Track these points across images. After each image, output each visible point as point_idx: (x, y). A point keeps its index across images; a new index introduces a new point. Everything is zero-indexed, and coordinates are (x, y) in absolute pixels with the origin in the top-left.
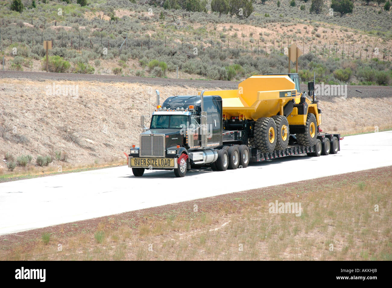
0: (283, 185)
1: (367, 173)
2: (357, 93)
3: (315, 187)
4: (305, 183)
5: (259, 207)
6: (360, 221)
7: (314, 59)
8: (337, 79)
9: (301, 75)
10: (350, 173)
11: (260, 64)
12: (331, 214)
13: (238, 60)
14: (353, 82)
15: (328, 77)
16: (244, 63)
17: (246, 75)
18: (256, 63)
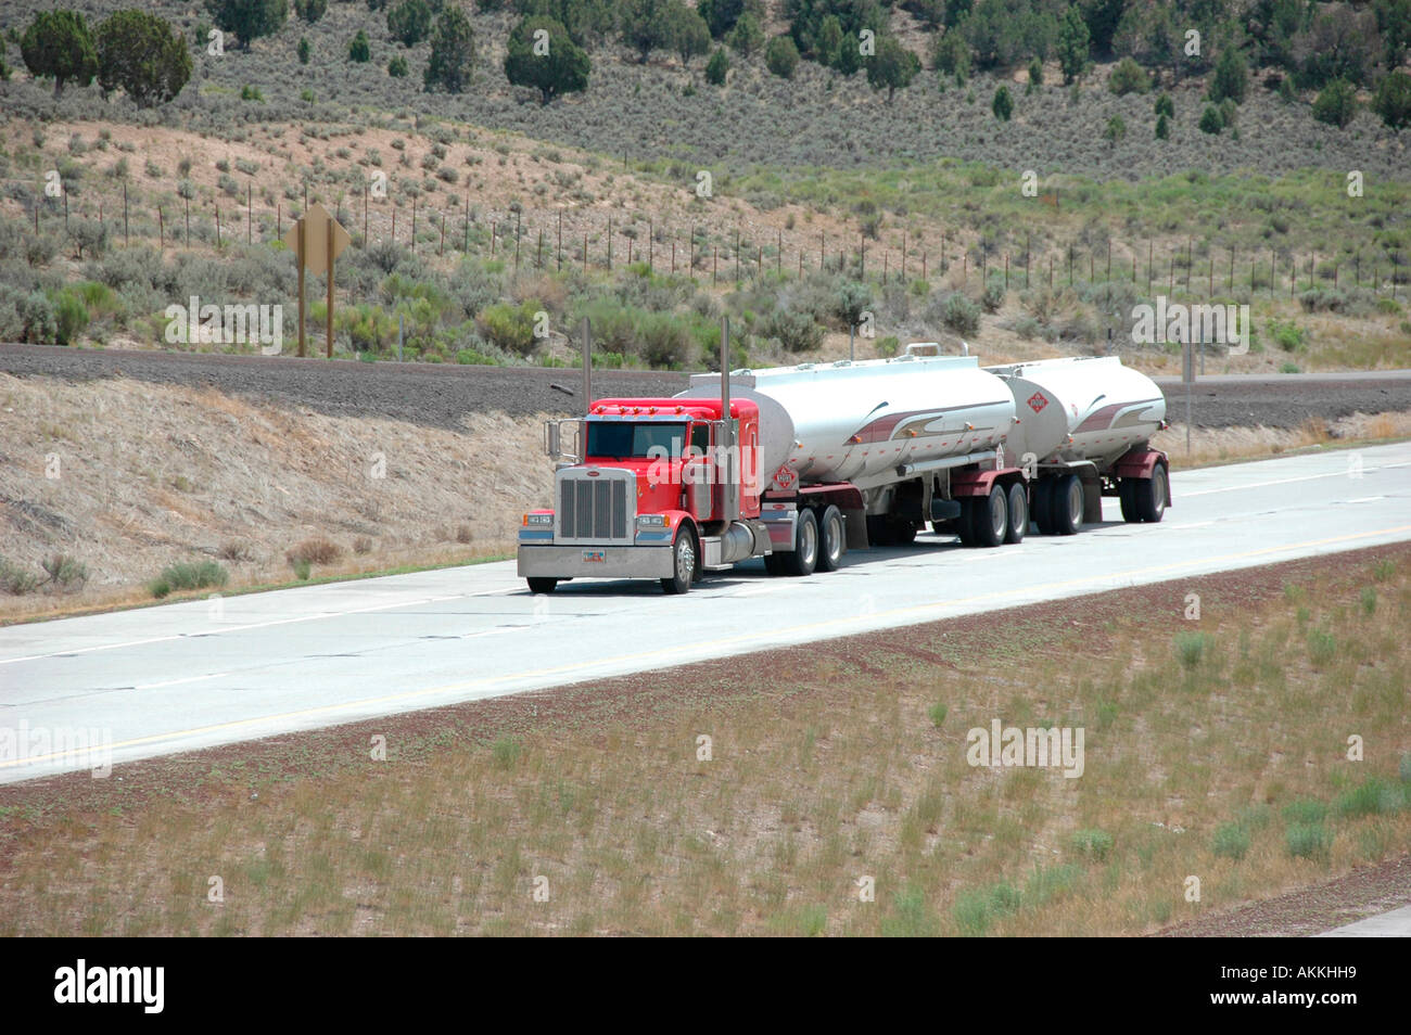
0: (203, 753)
1: (536, 701)
2: (557, 395)
3: (328, 758)
4: (289, 744)
5: (92, 842)
6: (483, 889)
7: (402, 264)
8: (491, 344)
9: (353, 326)
10: (474, 704)
11: (190, 284)
12: (375, 864)
13: (100, 266)
14: (552, 355)
15: (454, 333)
16: (126, 276)
17: (132, 323)
18: (174, 279)
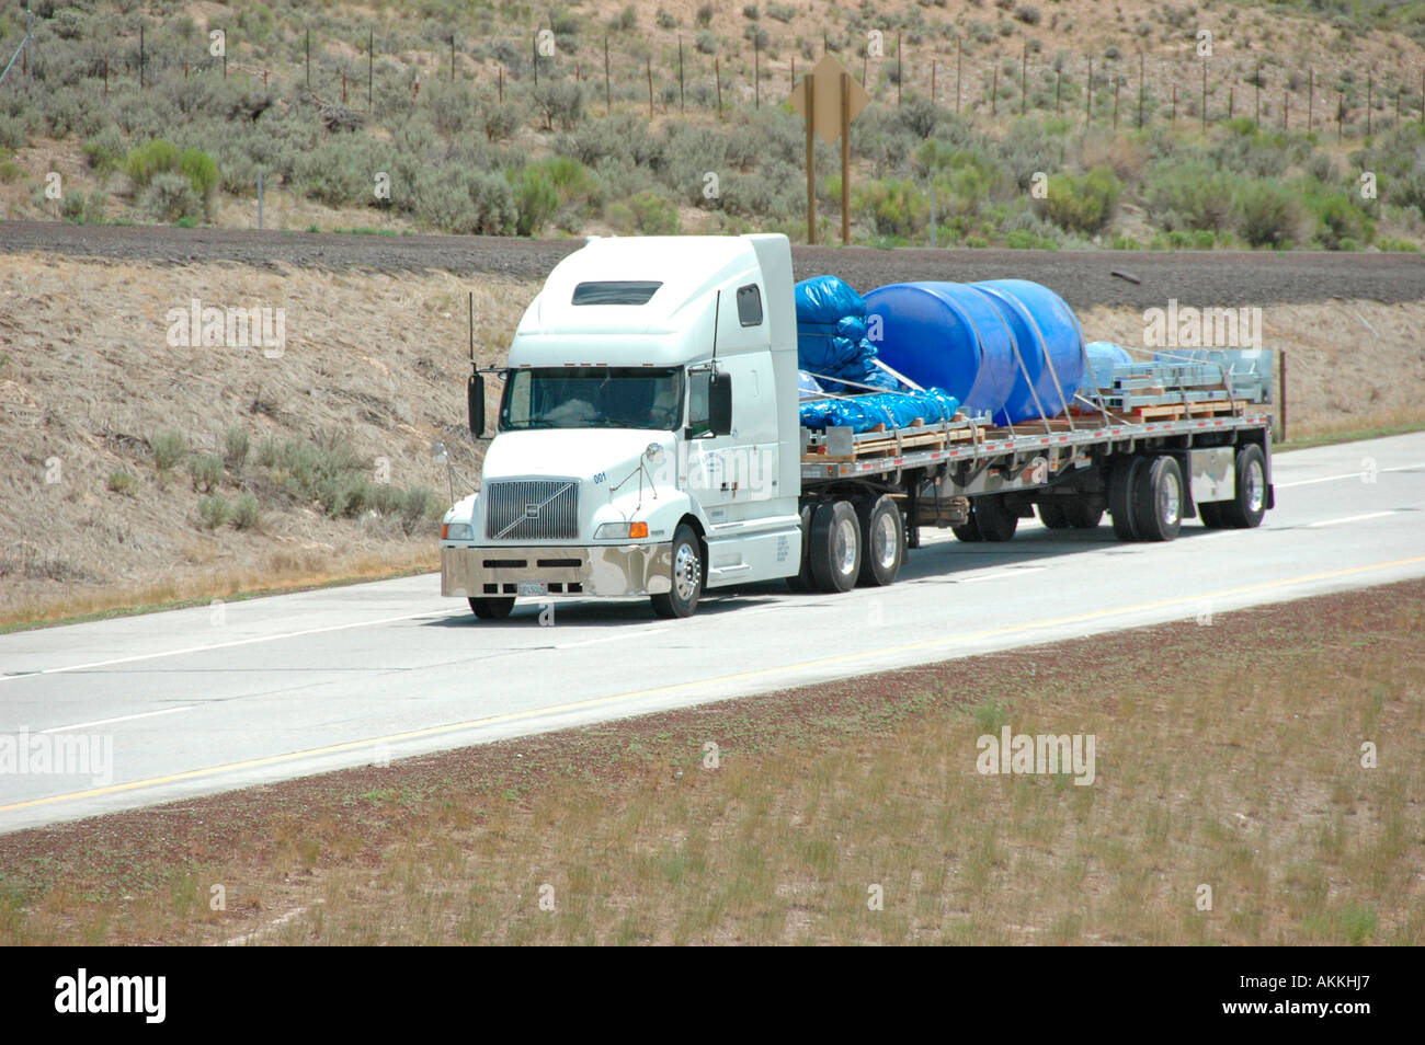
0: (623, 724)
1: (1037, 658)
3: (772, 728)
4: (728, 712)
5: (478, 831)
6: (949, 885)
7: (942, 127)
8: (1049, 223)
9: (877, 205)
10: (959, 662)
11: (681, 157)
12: (818, 856)
13: (571, 138)
14: (1126, 234)
15: (1003, 210)
16: (602, 150)
17: (610, 208)
18: (661, 152)
